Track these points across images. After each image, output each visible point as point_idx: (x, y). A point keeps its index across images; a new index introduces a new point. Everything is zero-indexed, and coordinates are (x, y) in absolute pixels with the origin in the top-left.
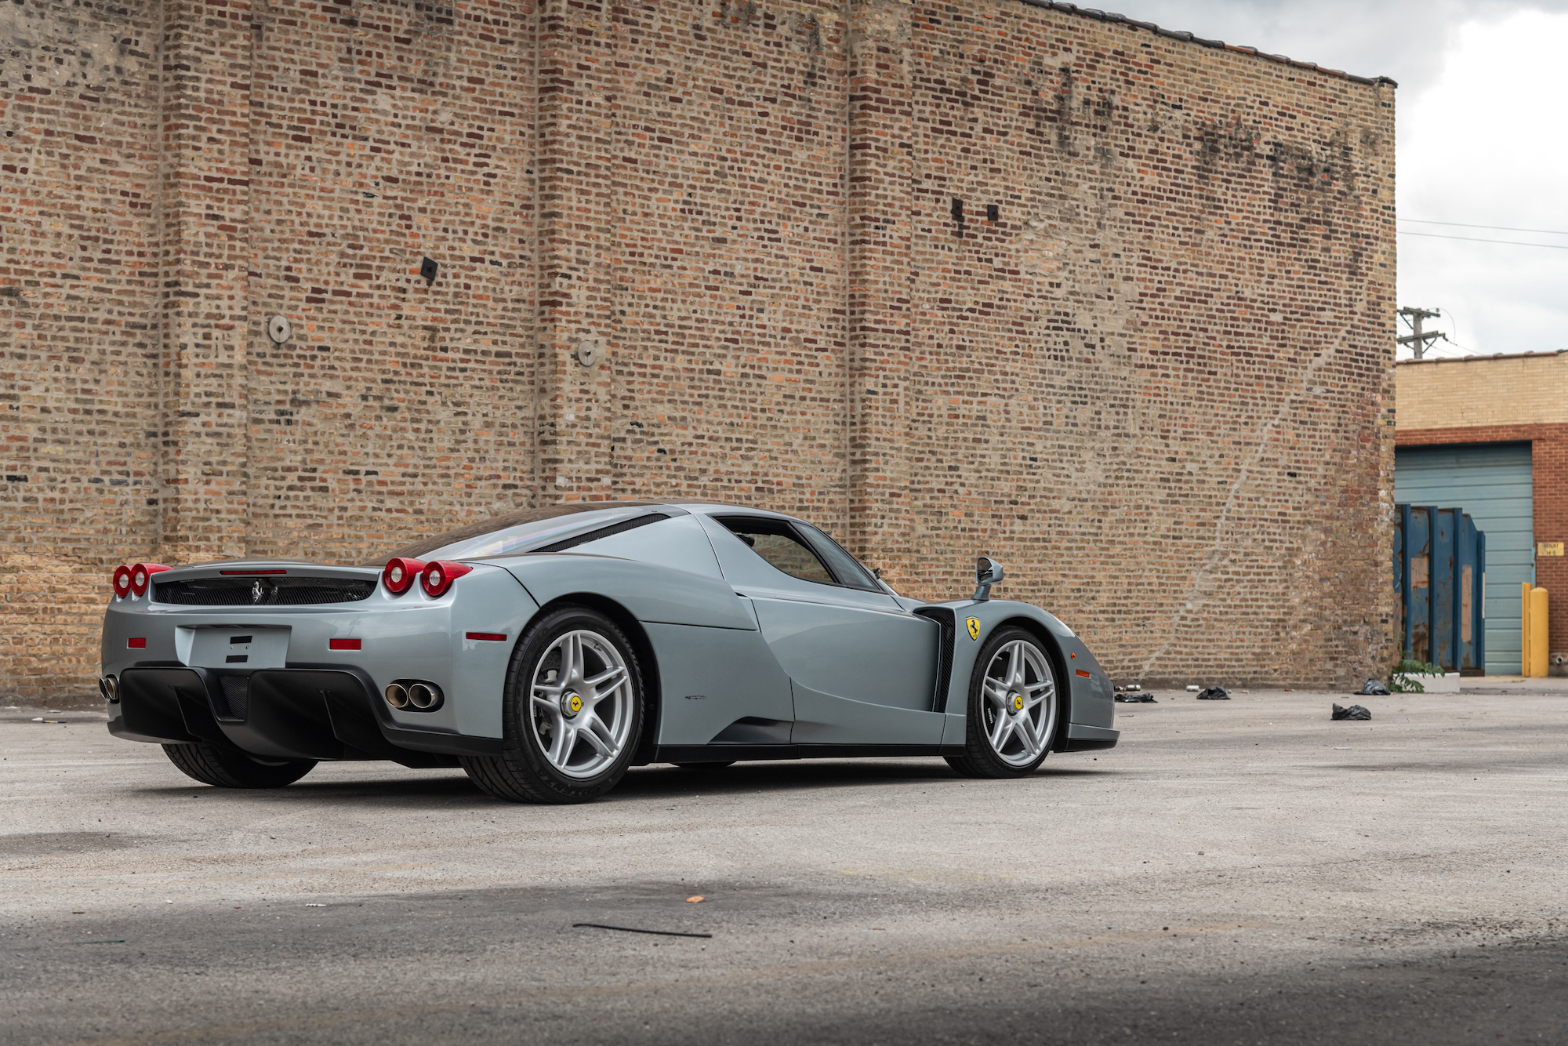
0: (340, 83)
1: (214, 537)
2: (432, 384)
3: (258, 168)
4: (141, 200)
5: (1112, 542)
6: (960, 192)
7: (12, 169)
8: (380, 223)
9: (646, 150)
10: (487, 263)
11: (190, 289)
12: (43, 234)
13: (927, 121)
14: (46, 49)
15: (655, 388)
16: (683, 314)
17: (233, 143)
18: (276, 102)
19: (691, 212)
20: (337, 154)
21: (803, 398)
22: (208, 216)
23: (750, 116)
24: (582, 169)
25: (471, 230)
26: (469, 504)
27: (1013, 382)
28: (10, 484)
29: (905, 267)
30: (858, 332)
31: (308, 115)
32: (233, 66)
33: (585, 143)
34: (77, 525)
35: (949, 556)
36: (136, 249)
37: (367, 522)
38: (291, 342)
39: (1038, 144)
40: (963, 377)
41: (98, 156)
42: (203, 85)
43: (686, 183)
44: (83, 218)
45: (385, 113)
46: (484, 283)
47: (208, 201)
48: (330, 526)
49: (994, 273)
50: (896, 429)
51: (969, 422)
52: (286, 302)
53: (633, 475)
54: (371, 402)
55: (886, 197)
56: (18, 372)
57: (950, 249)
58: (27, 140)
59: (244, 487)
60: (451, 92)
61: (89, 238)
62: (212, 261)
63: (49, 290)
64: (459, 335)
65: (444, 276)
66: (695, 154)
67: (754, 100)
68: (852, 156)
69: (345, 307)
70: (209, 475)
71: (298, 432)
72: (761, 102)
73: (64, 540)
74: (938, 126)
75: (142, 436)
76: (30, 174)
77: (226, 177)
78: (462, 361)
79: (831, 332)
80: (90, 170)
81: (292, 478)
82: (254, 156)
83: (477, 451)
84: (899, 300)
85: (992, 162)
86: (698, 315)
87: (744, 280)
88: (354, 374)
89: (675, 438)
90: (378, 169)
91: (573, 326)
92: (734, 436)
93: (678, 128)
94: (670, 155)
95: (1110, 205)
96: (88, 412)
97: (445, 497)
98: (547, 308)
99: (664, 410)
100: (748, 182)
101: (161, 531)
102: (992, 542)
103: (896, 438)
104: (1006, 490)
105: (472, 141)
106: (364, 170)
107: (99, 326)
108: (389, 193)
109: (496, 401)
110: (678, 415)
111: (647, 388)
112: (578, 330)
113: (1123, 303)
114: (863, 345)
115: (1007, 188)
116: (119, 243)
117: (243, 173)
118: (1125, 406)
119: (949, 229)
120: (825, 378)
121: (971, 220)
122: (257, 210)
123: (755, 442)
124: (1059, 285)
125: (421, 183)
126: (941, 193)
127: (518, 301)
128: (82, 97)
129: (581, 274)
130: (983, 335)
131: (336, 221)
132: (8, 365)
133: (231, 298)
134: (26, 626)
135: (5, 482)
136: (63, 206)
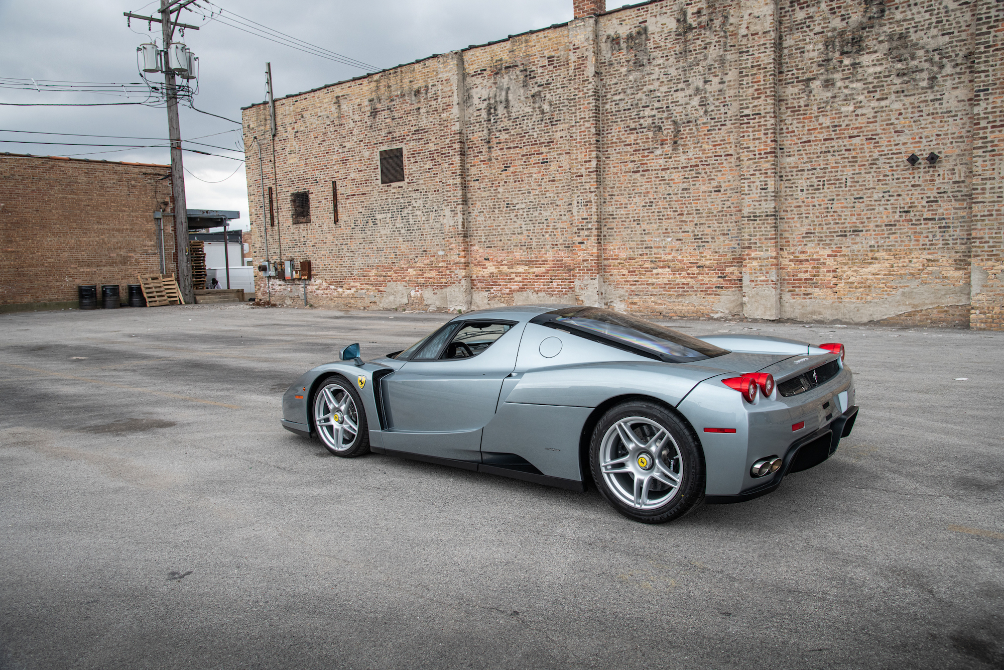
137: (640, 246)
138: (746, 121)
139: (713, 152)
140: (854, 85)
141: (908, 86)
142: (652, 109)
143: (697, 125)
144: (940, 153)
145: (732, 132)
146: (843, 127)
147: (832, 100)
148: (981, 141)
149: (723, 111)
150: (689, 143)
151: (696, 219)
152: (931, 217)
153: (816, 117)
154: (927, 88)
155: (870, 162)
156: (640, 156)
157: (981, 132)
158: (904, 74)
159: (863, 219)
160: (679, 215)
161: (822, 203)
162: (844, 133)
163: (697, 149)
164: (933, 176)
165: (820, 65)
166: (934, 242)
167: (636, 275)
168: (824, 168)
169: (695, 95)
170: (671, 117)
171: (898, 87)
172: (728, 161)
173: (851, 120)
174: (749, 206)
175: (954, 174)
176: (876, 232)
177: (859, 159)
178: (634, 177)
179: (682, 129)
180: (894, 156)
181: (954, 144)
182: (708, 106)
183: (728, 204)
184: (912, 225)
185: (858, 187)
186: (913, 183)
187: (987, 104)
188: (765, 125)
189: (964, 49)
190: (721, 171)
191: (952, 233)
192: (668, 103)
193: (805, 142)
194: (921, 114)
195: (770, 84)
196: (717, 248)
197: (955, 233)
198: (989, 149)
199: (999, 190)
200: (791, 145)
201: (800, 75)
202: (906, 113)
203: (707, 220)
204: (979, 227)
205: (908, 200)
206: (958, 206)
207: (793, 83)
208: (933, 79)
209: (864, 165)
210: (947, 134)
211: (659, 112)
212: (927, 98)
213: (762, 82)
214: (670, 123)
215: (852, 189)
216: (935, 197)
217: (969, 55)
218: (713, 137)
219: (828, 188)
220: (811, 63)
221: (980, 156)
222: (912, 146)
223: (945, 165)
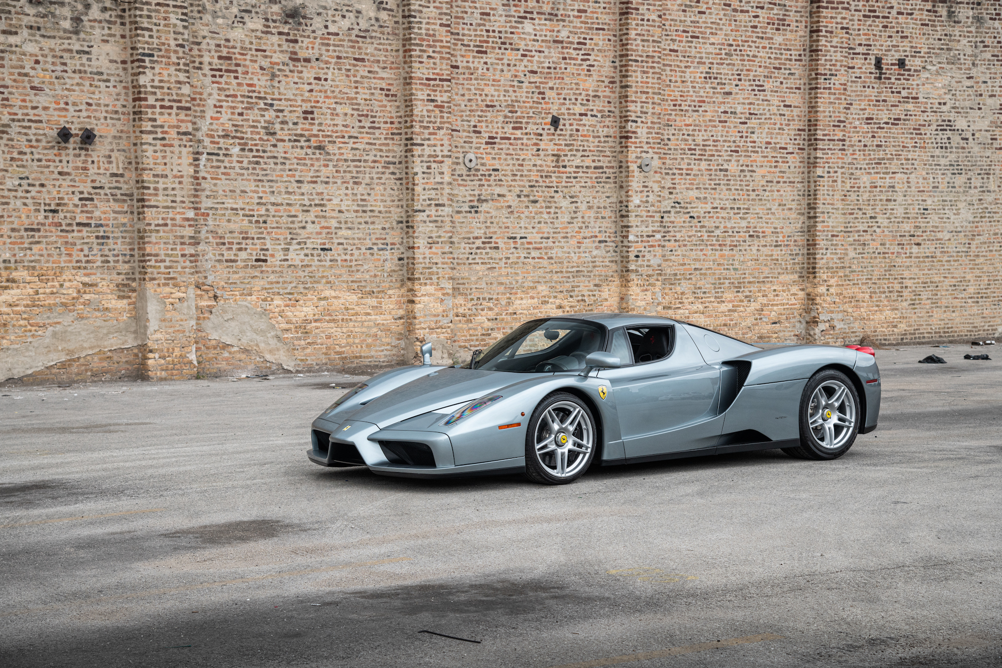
0: (504, 18)
1: (434, 277)
2: (557, 187)
3: (457, 70)
4: (391, 93)
5: (978, 256)
6: (880, 53)
7: (319, 79)
8: (527, 97)
9: (684, 44)
10: (589, 116)
11: (419, 141)
12: (337, 115)
13: (860, 11)
14: (336, 10)
15: (688, 181)
16: (705, 138)
17: (442, 58)
18: (466, 32)
19: (710, 78)
20: (502, 59)
21: (778, 182)
22: (428, 100)
23: (747, 19)
24: (644, 59)
25: (579, 98)
26: (579, 253)
27: (913, 164)
28: (322, 253)
29: (843, 101)
30: (813, 142)
31: (485, 38)
32: (440, 14)
33: (646, 44)
34: (359, 273)
35: (870, 269)
36: (389, 120)
37: (521, 265)
38: (477, 167)
39: (934, 18)
40: (880, 164)
41: (367, 69)
42: (423, 26)
43: (707, 61)
44: (359, 104)
45: (529, 34)
46: (587, 127)
47: (428, 92)
48: (500, 268)
49: (902, 100)
50: (835, 197)
51: (884, 190)
52: (474, 145)
53: (675, 232)
54: (523, 198)
55: (831, 60)
56: (325, 191)
57: (873, 88)
58: (327, 62)
59: (451, 249)
60: (567, 19)
61: (363, 115)
62: (431, 125)
63: (341, 145)
64: (573, 158)
65: (564, 125)
66: (713, 44)
67: (750, 9)
68: (811, 37)
69: (508, 146)
70: (431, 244)
71: (482, 217)
72: (755, 9)
73: (352, 282)
74: (867, 13)
75: (394, 223)
76: (329, 81)
77: (438, 77)
78: (575, 172)
79: (796, 142)
80: (362, 77)
81: (478, 243)
82: (454, 64)
83: (584, 223)
84: (839, 121)
85: (903, 32)
86: (715, 138)
87: (743, 116)
88: (513, 183)
89: (700, 209)
90: (525, 67)
91: (639, 150)
92: (736, 207)
93: (703, 30)
94: (698, 45)
95: (981, 52)
96: (364, 211)
97: (565, 249)
98: (623, 140)
99: (694, 194)
100: (746, 58)
101: (405, 274)
102: (898, 260)
103: (835, 202)
104: (907, 229)
105: (580, 46)
106: (517, 68)
107: (370, 164)
108: (532, 80)
109: (594, 194)
110: (702, 196)
111: (683, 181)
112: (642, 152)
113: (988, 111)
114: (815, 149)
115: (912, 47)
116: (380, 117)
117: (448, 75)
118: (988, 174)
119: (873, 76)
120: (792, 169)
121: (887, 69)
122: (457, 94)
123: (748, 209)
124: (945, 104)
125: (550, 73)
126: (868, 54)
127: (607, 136)
128: (357, 36)
129: (643, 119)
130: (894, 138)
131: (502, 98)
132: (320, 188)
133: (442, 145)
134: (332, 329)
135: (319, 251)
136: (348, 98)
141: (45, 22)
144: (94, 129)
148: (150, 123)
152: (86, 222)
154: (71, 32)
157: (149, 111)
164: (85, 162)
166: (90, 258)
171: (31, 20)
175: (110, 162)
176: (13, 240)
180: (33, 125)
181: (109, 121)
184: (62, 231)
186: (60, 169)
187: (154, 75)
191: (112, 247)
194: (65, 68)
197: (115, 247)
198: (160, 136)
199: (173, 193)
202: (46, 62)
204: (153, 240)
205: (55, 194)
206: (117, 209)
208: (77, 20)
210: (99, 105)
212: (71, 47)
216: (89, 193)
221: (150, 144)
222: (56, 113)
223: (100, 149)
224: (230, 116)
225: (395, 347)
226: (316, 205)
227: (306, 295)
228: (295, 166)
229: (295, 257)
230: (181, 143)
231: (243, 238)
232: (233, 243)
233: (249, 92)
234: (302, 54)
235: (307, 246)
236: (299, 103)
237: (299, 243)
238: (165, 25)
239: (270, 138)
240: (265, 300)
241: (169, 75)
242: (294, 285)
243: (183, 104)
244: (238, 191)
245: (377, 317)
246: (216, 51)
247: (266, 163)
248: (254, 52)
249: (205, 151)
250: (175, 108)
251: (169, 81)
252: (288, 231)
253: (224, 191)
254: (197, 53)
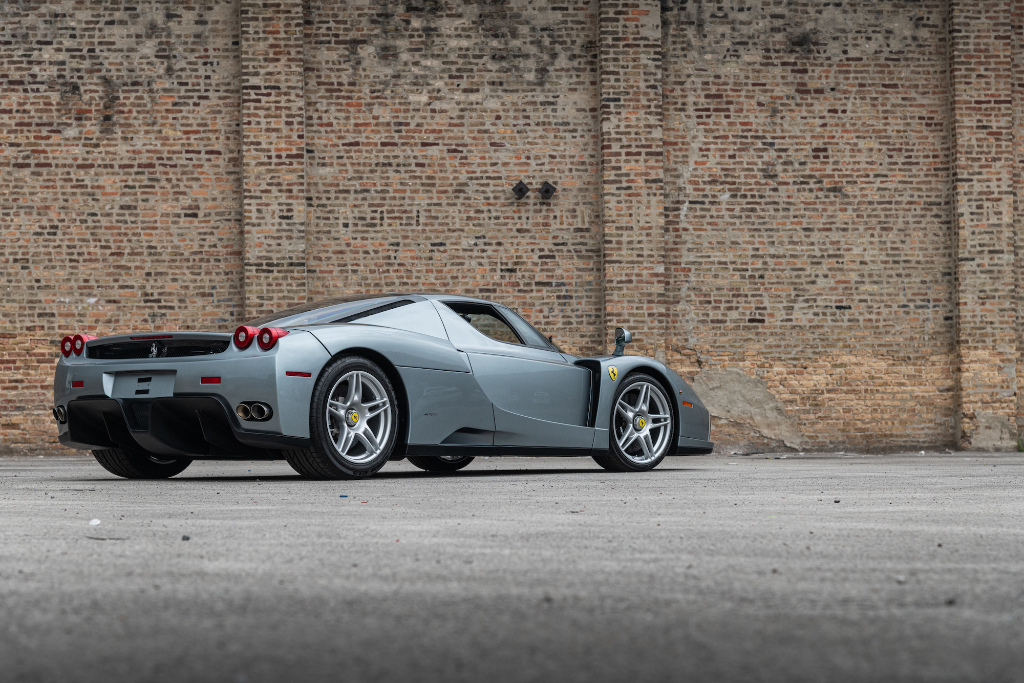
1: (989, 340)
4: (935, 121)
7: (836, 111)
11: (965, 176)
12: (859, 151)
14: (858, 32)
17: (997, 76)
22: (978, 127)
28: (838, 311)
32: (996, 25)
34: (890, 336)
36: (931, 154)
44: (889, 137)
56: (843, 239)
58: (845, 92)
59: (1013, 306)
61: (894, 150)
62: (983, 156)
63: (864, 185)
70: (983, 299)
73: (880, 345)
75: (939, 276)
76: (848, 113)
77: (992, 99)
80: (893, 105)
96: (896, 262)
101: (954, 337)
107: (904, 206)
116: (918, 150)
117: (1008, 95)
128: (887, 59)
132: (835, 236)
133: (999, 180)
134: (852, 401)
135: (834, 310)
136: (874, 131)
137: (27, 312)
138: (253, 97)
139: (183, 145)
140: (428, 63)
141: (508, 77)
142: (58, 50)
143: (151, 91)
144: (555, 183)
145: (220, 112)
146: (412, 127)
147: (393, 81)
148: (614, 172)
149: (202, 72)
150: (136, 123)
151: (149, 264)
152: (546, 281)
153: (370, 104)
154: (535, 84)
155: (454, 187)
156: (32, 135)
157: (613, 159)
158: (502, 58)
159: (445, 278)
160: (112, 254)
161: (380, 249)
162: (413, 137)
163: (153, 136)
164: (546, 217)
165: (373, 22)
166: (551, 319)
167: (17, 368)
168: (382, 191)
169: (149, 37)
170: (99, 71)
171: (494, 76)
172: (213, 162)
173: (425, 118)
174: (260, 245)
175: (575, 217)
177: (437, 182)
178: (16, 175)
179: (122, 95)
180: (491, 182)
181: (574, 173)
182: (173, 61)
183: (211, 239)
184: (519, 291)
185: (436, 227)
186: (518, 226)
187: (620, 120)
188: (288, 108)
189: (582, 34)
190: (198, 179)
191: (575, 307)
192: (92, 43)
193: (350, 144)
194: (528, 121)
195: (296, 39)
196: (189, 319)
197: (579, 307)
198: (625, 185)
199: (639, 246)
200: (326, 146)
201: (341, 32)
202: (507, 117)
203: (170, 267)
204: (615, 298)
205: (512, 252)
206: (582, 266)
207: (329, 42)
208: (542, 71)
209: (446, 192)
210: (563, 157)
211: (73, 57)
212: (535, 99)
213: (283, 35)
214: (95, 80)
215: (427, 228)
216: (550, 251)
217: (590, 46)
218: (183, 117)
219: (390, 225)
220: (360, 15)
221: (613, 195)
222: (516, 168)
223: (563, 203)
224: (718, 159)
225: (940, 424)
226: (829, 256)
227: (816, 361)
228: (802, 212)
229: (801, 316)
230: (650, 191)
231: (734, 296)
232: (720, 301)
233: (743, 131)
234: (812, 85)
235: (819, 303)
236: (808, 140)
237: (807, 301)
238: (634, 67)
239: (770, 181)
240: (762, 366)
241: (638, 119)
242: (800, 349)
243: (654, 149)
244: (728, 243)
245: (915, 388)
246: (703, 90)
247: (763, 210)
248: (750, 88)
249: (687, 199)
250: (643, 154)
251: (637, 126)
252: (792, 287)
253: (710, 243)
254: (680, 93)
